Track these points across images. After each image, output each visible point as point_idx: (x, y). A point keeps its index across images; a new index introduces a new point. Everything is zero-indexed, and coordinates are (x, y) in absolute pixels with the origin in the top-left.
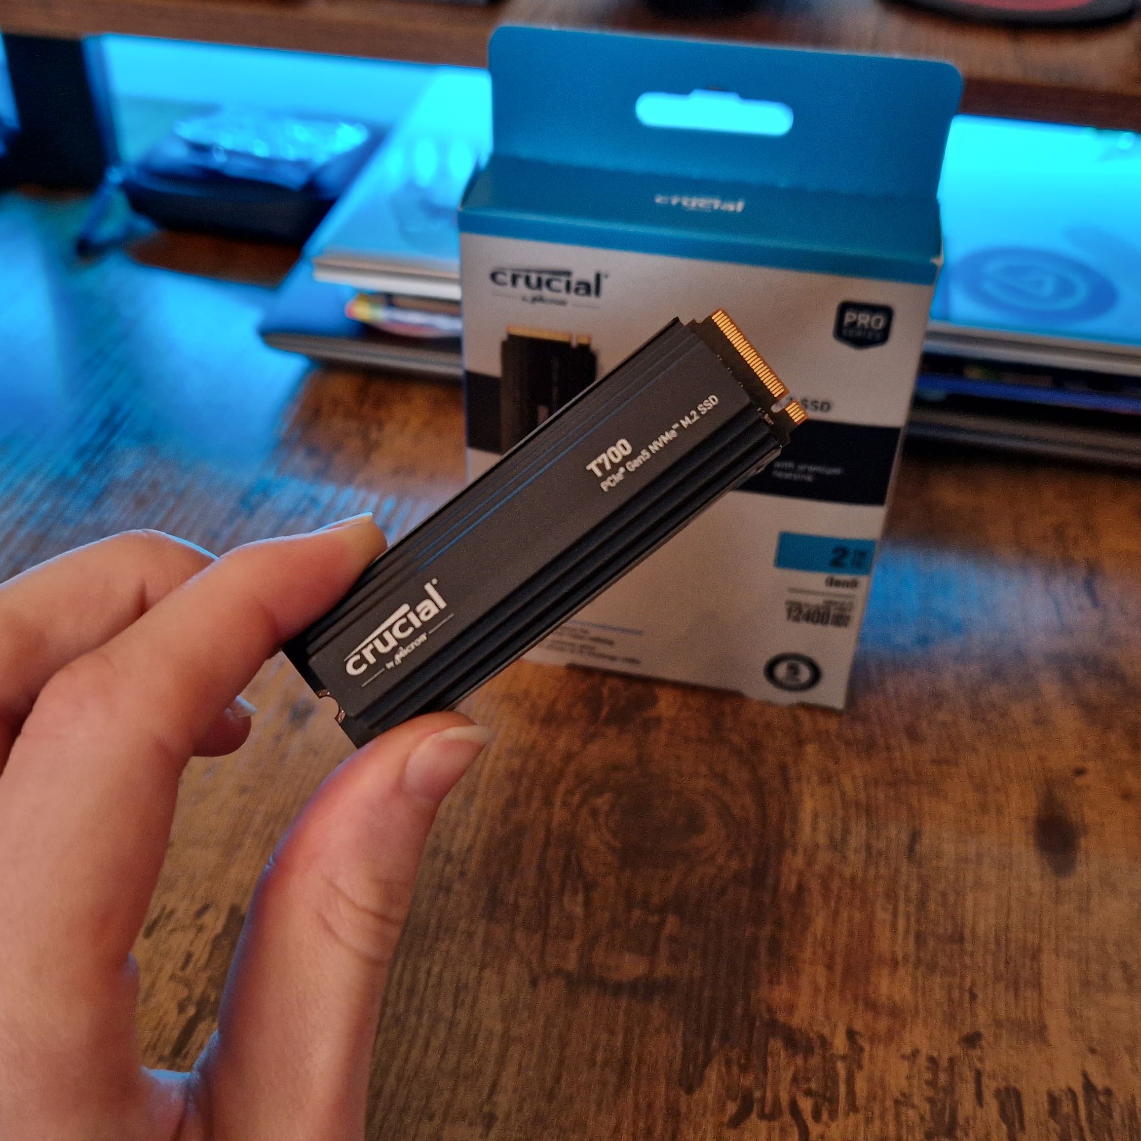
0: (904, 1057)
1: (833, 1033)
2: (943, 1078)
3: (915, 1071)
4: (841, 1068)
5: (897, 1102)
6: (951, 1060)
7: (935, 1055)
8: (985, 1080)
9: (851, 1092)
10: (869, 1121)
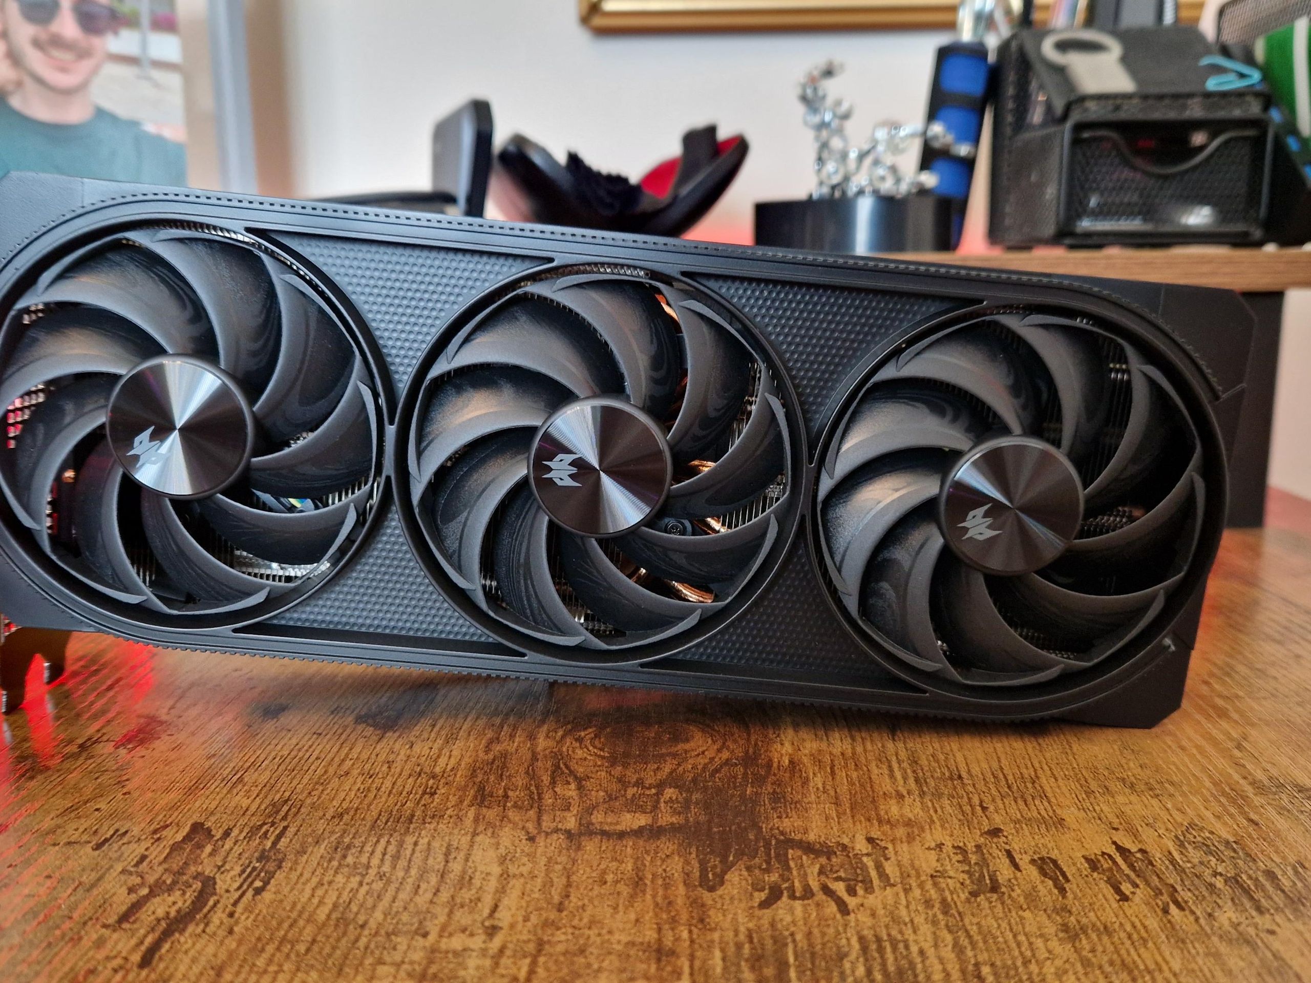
0: (929, 849)
1: (852, 840)
2: (973, 858)
3: (943, 855)
4: (869, 862)
5: (932, 876)
6: (978, 847)
7: (961, 844)
8: (1017, 857)
9: (883, 875)
10: (907, 891)
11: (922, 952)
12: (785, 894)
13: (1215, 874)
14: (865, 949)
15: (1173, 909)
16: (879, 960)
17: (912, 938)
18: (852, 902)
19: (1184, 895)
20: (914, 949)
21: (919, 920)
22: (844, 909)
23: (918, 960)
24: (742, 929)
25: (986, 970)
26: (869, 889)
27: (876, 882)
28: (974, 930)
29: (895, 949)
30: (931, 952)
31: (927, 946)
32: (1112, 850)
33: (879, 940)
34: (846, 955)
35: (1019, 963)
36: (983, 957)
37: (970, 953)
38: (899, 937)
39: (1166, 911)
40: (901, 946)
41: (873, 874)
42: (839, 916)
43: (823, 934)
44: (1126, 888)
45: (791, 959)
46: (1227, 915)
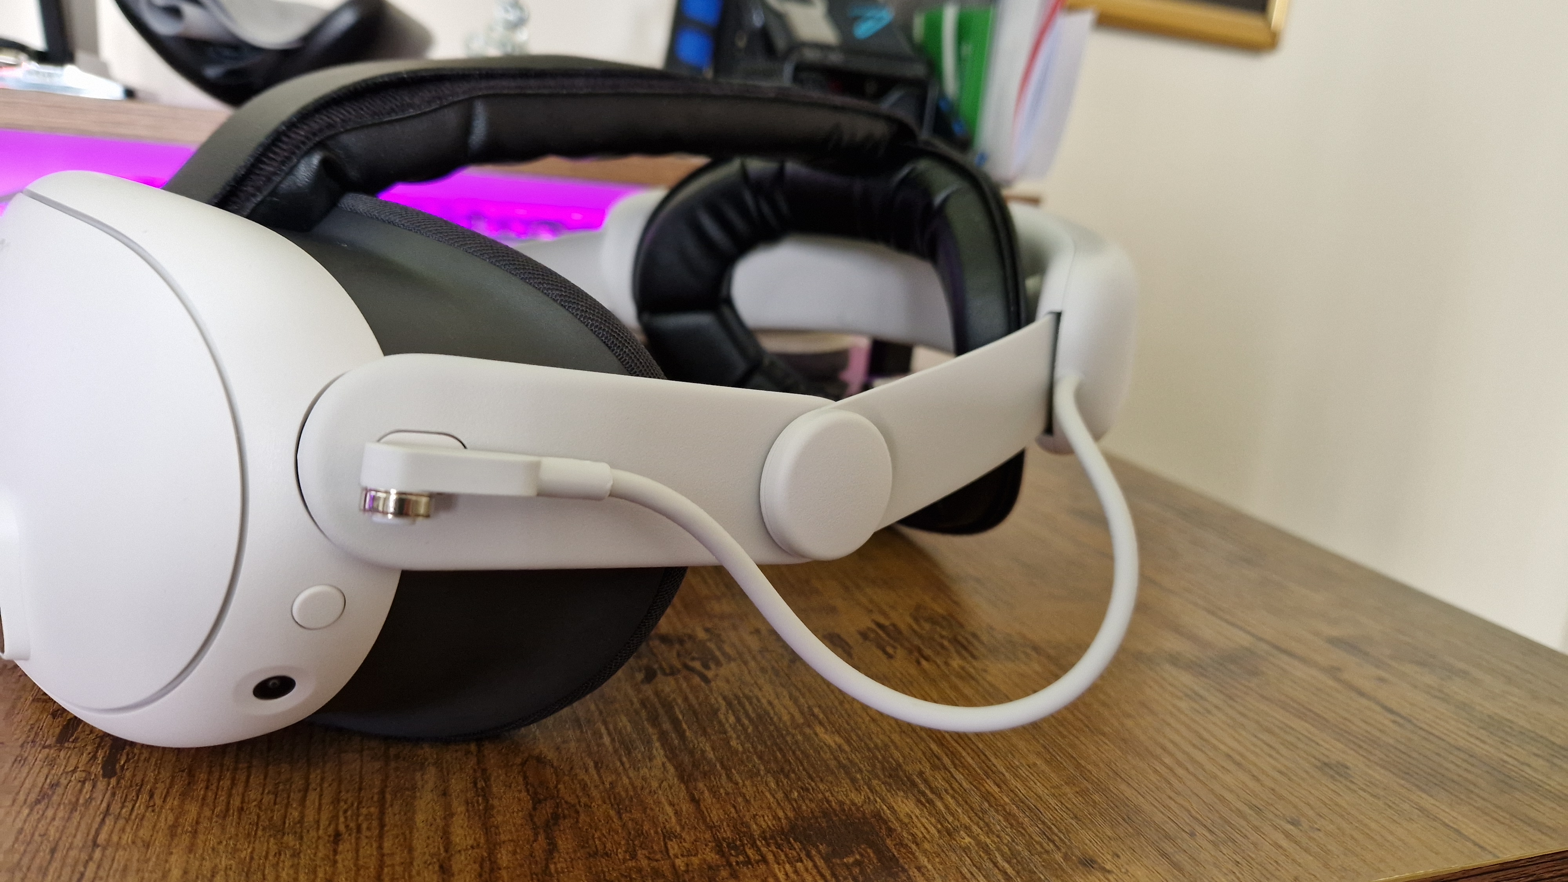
11: (770, 703)
12: (659, 672)
13: (942, 637)
14: (729, 704)
15: (924, 663)
16: (742, 711)
17: (760, 695)
18: (710, 674)
19: (928, 652)
20: (764, 701)
21: (761, 681)
22: (706, 680)
23: (769, 708)
24: (635, 700)
25: (816, 710)
26: (718, 664)
27: (721, 658)
28: (800, 685)
29: (751, 703)
30: (776, 702)
31: (772, 698)
32: (874, 627)
33: (737, 697)
34: (718, 710)
35: (836, 703)
36: (812, 702)
37: (802, 700)
38: (751, 694)
39: (919, 663)
40: (754, 700)
41: (718, 653)
42: (703, 684)
43: (697, 698)
44: (890, 650)
45: (680, 717)
46: (956, 662)
